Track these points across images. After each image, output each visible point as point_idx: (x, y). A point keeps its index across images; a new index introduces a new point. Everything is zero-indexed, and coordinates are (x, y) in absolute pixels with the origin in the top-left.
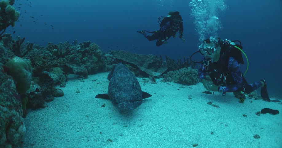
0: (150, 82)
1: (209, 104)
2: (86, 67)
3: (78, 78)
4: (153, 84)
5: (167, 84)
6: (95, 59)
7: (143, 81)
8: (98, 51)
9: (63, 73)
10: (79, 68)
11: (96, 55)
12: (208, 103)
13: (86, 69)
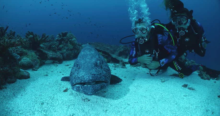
0: (120, 66)
1: (184, 87)
2: (61, 53)
3: (53, 63)
4: (123, 69)
5: (137, 69)
6: (71, 47)
7: (114, 66)
8: (74, 39)
9: (38, 58)
10: (54, 53)
11: (72, 43)
12: (182, 86)
13: (61, 55)
